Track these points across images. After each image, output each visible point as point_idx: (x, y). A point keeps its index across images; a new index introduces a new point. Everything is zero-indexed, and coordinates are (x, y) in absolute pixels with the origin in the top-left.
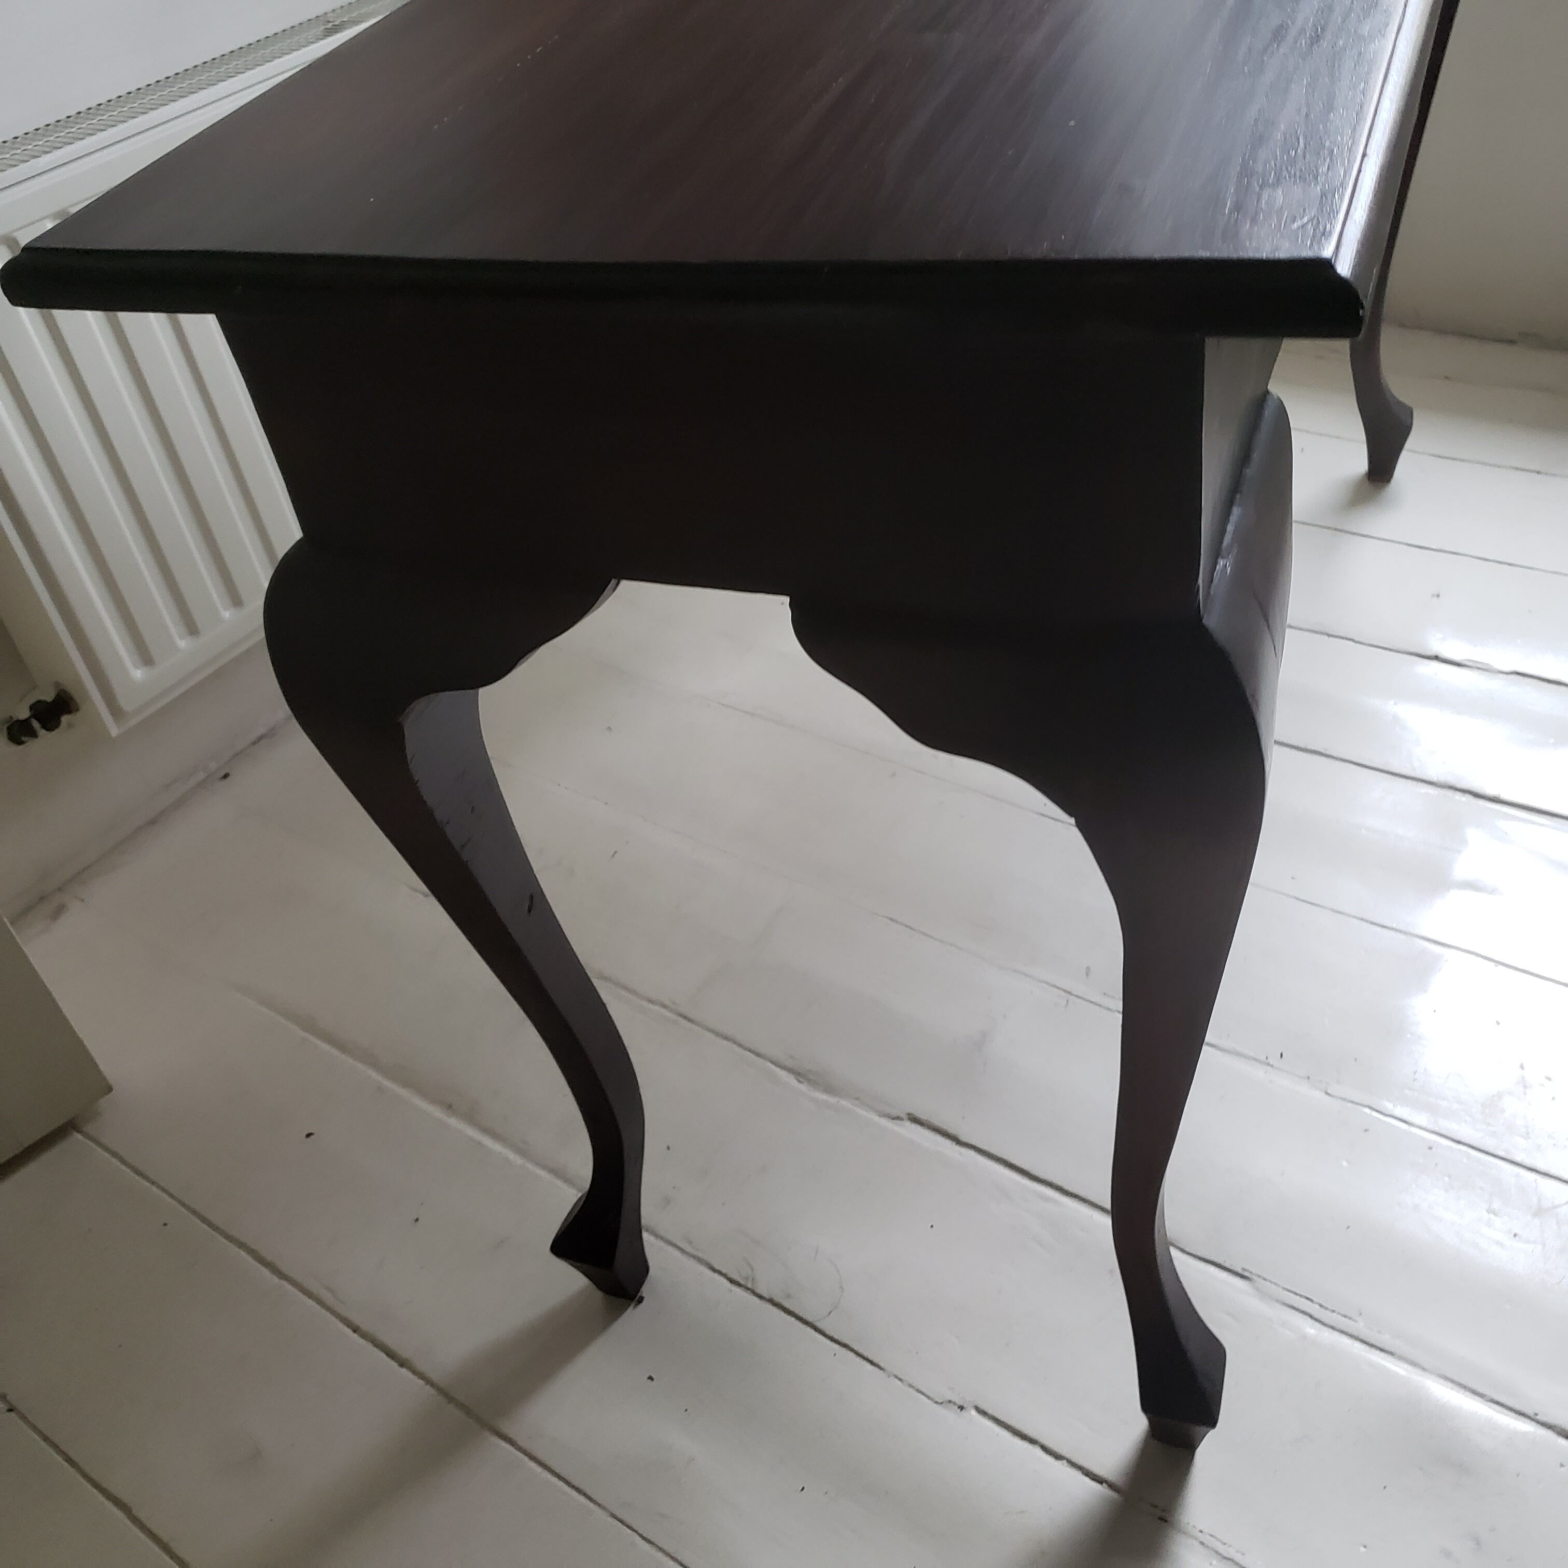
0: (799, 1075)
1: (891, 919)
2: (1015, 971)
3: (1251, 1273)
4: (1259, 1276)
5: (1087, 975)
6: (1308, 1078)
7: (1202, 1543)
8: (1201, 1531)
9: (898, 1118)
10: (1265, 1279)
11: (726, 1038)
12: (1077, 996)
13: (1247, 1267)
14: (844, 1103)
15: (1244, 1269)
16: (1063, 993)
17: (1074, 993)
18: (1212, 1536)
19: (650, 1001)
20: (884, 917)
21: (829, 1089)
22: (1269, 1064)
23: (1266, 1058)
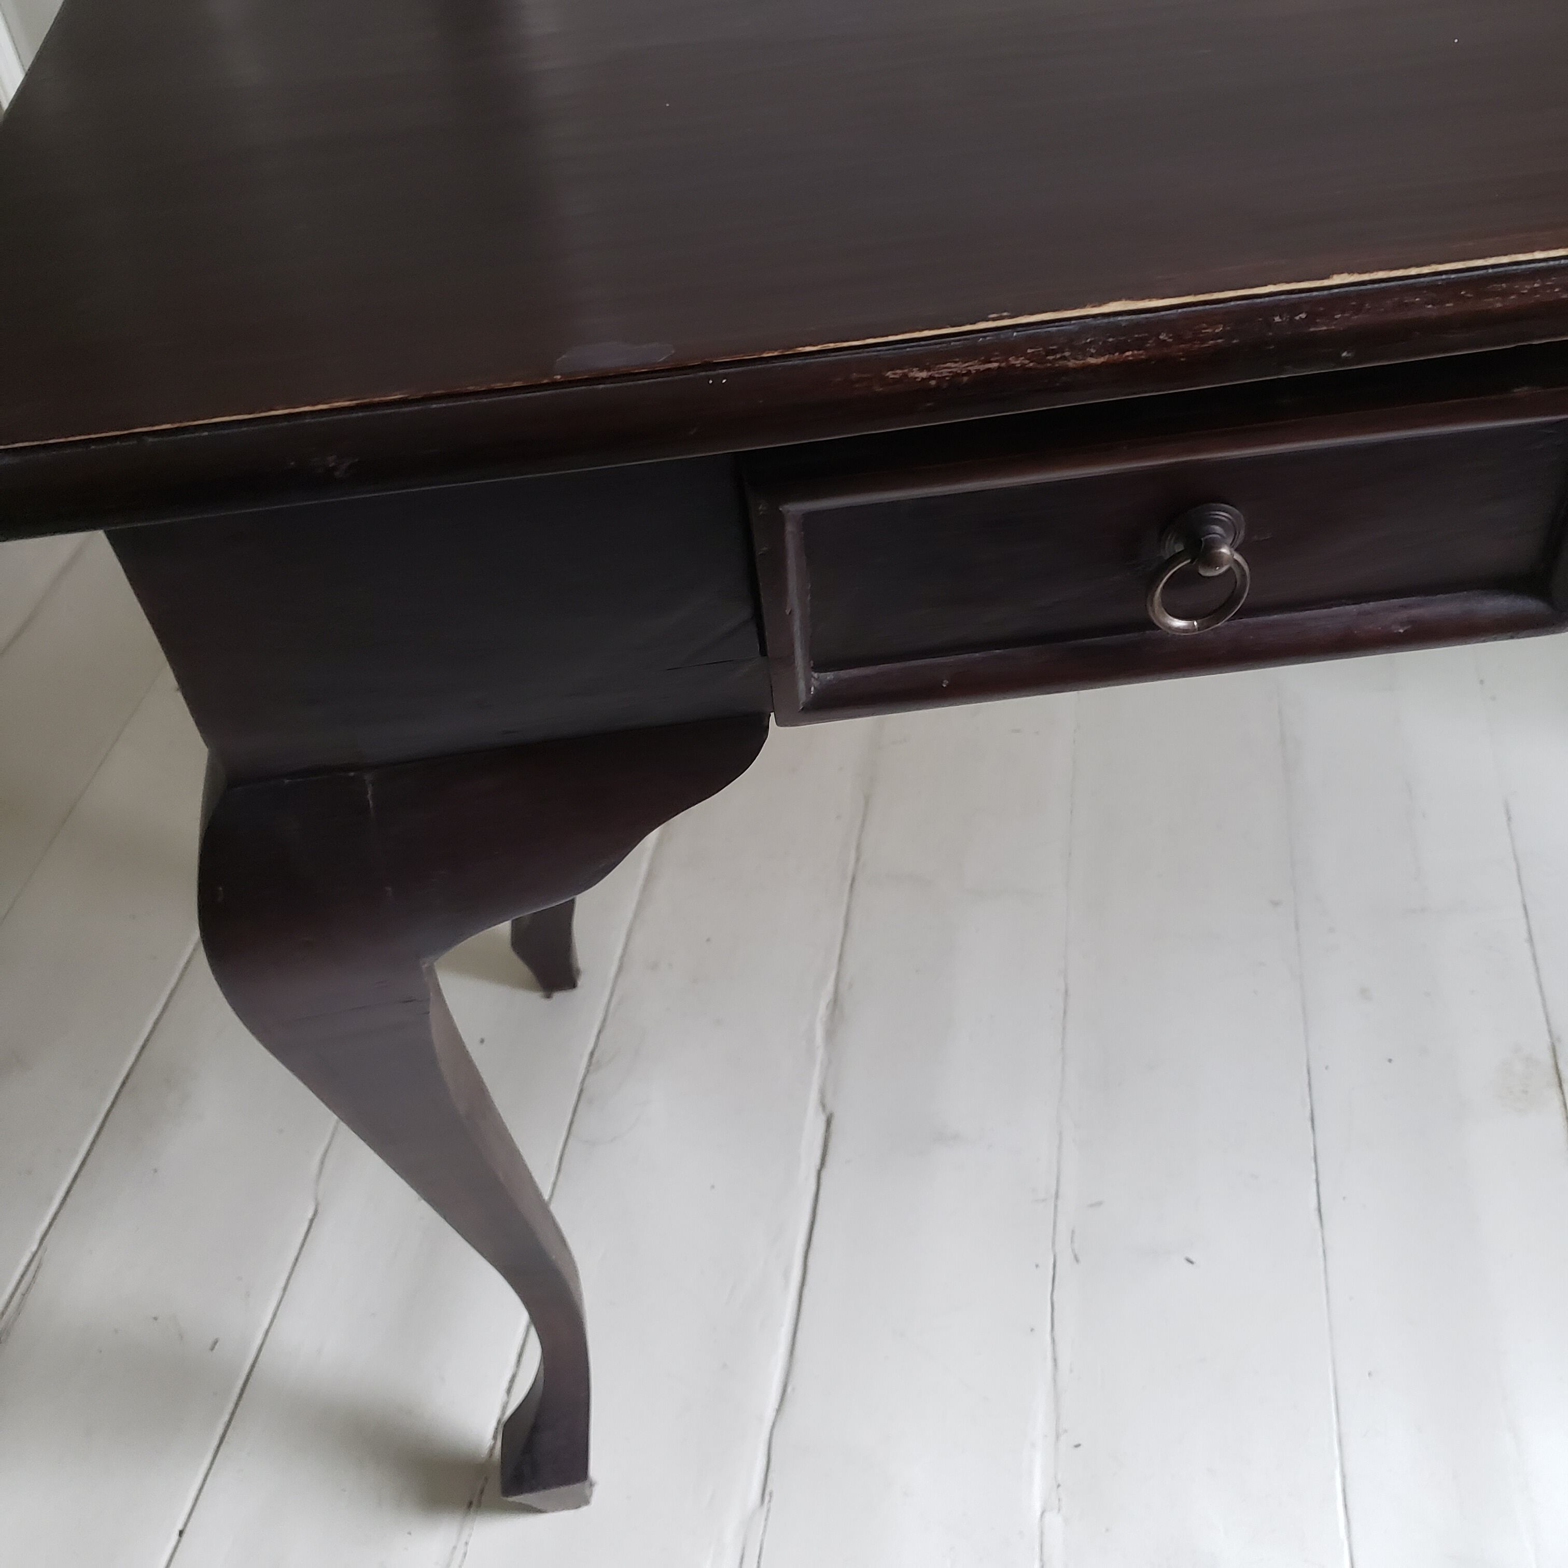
0: (836, 1002)
1: (1066, 992)
2: (1060, 1134)
3: (770, 1501)
4: (768, 1510)
5: (1092, 1206)
6: (1059, 1486)
7: (455, 1548)
8: (467, 1543)
9: (823, 1106)
10: (766, 1520)
11: (847, 924)
12: (1056, 1206)
13: (775, 1495)
14: (820, 1054)
15: (771, 1495)
16: (1053, 1192)
17: (1059, 1203)
18: (465, 1554)
19: (858, 848)
20: (1066, 985)
21: (830, 1035)
22: (1058, 1437)
23: (1066, 1431)
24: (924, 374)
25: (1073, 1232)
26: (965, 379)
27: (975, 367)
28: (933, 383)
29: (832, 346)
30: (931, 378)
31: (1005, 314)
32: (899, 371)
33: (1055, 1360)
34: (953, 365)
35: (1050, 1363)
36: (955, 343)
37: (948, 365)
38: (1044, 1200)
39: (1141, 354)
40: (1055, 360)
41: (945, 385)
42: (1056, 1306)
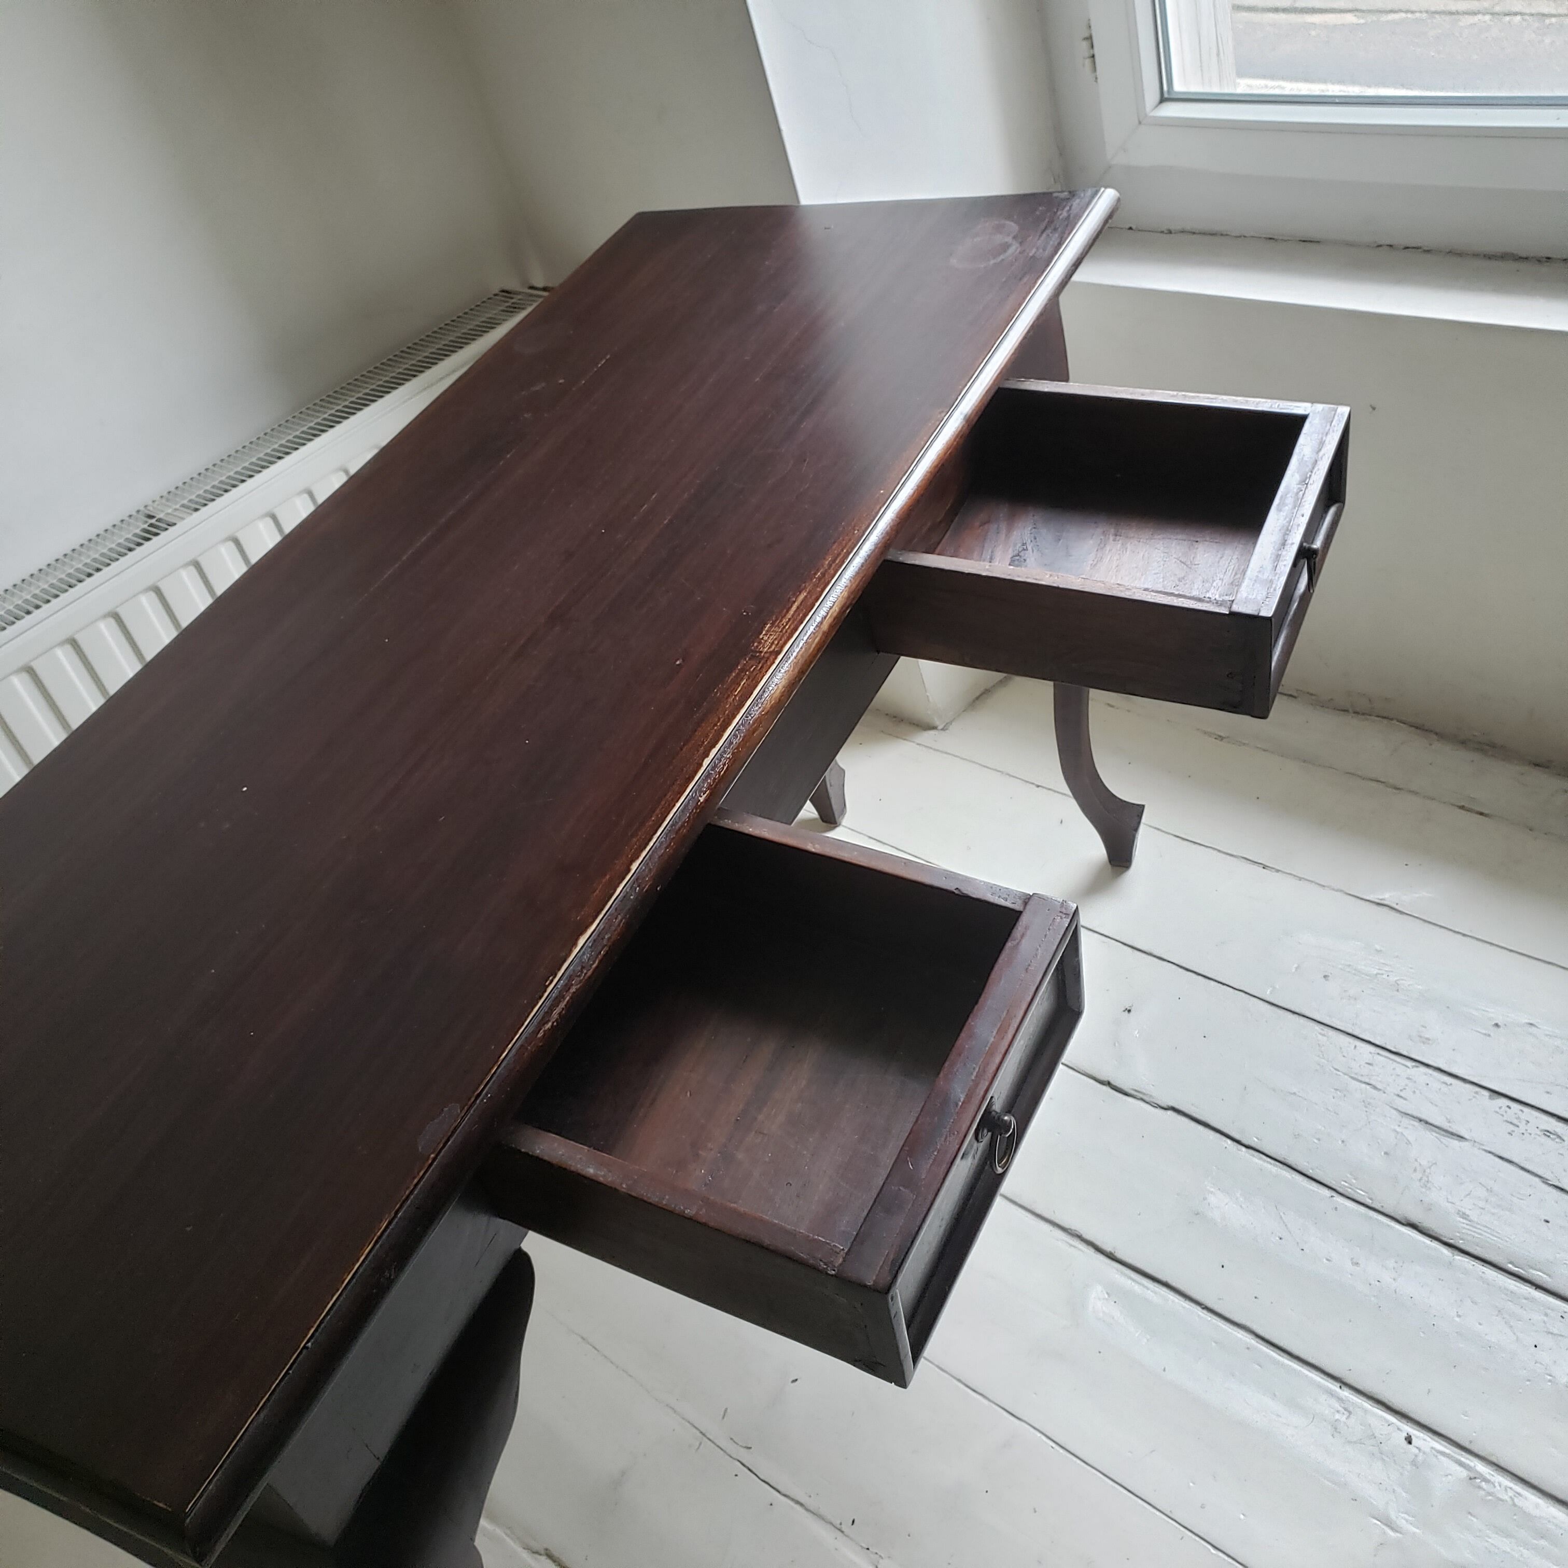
1: (583, 1338)
5: (723, 1416)
6: (868, 1549)
9: (537, 1552)
12: (709, 1439)
16: (700, 1435)
17: (708, 1435)
20: (578, 1335)
22: (840, 1530)
23: (841, 1524)
24: (550, 1024)
25: (731, 1439)
26: (564, 1012)
27: (562, 1005)
28: (555, 1024)
29: (510, 1046)
30: (553, 1023)
31: (551, 978)
32: (541, 1031)
33: (797, 1502)
34: (555, 1011)
35: (797, 1507)
36: (548, 1004)
37: (554, 1013)
38: (700, 1444)
39: (606, 949)
40: (584, 977)
41: (559, 1020)
42: (767, 1480)
